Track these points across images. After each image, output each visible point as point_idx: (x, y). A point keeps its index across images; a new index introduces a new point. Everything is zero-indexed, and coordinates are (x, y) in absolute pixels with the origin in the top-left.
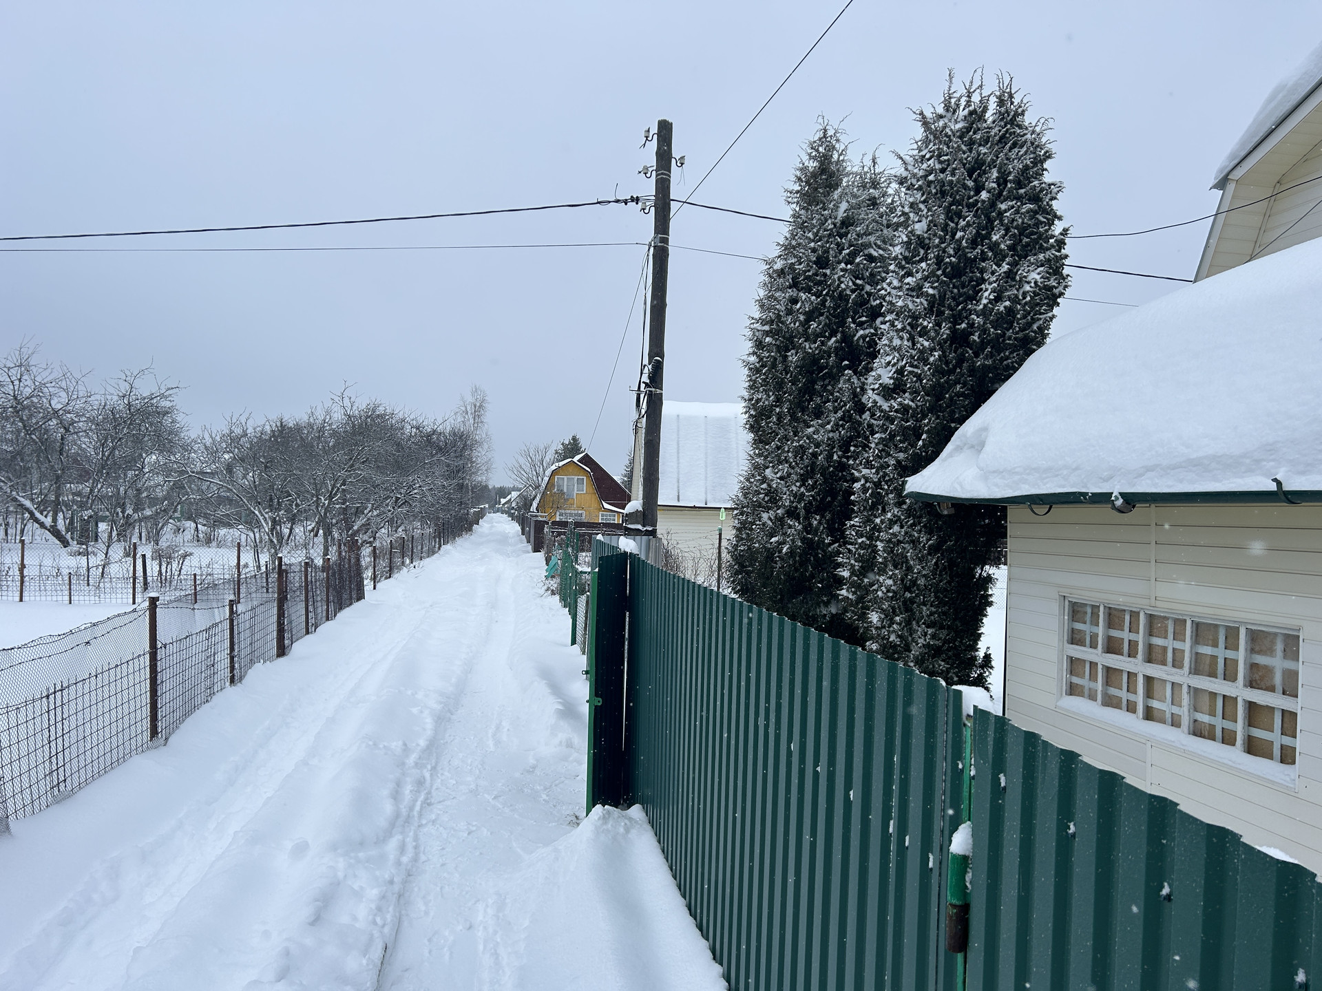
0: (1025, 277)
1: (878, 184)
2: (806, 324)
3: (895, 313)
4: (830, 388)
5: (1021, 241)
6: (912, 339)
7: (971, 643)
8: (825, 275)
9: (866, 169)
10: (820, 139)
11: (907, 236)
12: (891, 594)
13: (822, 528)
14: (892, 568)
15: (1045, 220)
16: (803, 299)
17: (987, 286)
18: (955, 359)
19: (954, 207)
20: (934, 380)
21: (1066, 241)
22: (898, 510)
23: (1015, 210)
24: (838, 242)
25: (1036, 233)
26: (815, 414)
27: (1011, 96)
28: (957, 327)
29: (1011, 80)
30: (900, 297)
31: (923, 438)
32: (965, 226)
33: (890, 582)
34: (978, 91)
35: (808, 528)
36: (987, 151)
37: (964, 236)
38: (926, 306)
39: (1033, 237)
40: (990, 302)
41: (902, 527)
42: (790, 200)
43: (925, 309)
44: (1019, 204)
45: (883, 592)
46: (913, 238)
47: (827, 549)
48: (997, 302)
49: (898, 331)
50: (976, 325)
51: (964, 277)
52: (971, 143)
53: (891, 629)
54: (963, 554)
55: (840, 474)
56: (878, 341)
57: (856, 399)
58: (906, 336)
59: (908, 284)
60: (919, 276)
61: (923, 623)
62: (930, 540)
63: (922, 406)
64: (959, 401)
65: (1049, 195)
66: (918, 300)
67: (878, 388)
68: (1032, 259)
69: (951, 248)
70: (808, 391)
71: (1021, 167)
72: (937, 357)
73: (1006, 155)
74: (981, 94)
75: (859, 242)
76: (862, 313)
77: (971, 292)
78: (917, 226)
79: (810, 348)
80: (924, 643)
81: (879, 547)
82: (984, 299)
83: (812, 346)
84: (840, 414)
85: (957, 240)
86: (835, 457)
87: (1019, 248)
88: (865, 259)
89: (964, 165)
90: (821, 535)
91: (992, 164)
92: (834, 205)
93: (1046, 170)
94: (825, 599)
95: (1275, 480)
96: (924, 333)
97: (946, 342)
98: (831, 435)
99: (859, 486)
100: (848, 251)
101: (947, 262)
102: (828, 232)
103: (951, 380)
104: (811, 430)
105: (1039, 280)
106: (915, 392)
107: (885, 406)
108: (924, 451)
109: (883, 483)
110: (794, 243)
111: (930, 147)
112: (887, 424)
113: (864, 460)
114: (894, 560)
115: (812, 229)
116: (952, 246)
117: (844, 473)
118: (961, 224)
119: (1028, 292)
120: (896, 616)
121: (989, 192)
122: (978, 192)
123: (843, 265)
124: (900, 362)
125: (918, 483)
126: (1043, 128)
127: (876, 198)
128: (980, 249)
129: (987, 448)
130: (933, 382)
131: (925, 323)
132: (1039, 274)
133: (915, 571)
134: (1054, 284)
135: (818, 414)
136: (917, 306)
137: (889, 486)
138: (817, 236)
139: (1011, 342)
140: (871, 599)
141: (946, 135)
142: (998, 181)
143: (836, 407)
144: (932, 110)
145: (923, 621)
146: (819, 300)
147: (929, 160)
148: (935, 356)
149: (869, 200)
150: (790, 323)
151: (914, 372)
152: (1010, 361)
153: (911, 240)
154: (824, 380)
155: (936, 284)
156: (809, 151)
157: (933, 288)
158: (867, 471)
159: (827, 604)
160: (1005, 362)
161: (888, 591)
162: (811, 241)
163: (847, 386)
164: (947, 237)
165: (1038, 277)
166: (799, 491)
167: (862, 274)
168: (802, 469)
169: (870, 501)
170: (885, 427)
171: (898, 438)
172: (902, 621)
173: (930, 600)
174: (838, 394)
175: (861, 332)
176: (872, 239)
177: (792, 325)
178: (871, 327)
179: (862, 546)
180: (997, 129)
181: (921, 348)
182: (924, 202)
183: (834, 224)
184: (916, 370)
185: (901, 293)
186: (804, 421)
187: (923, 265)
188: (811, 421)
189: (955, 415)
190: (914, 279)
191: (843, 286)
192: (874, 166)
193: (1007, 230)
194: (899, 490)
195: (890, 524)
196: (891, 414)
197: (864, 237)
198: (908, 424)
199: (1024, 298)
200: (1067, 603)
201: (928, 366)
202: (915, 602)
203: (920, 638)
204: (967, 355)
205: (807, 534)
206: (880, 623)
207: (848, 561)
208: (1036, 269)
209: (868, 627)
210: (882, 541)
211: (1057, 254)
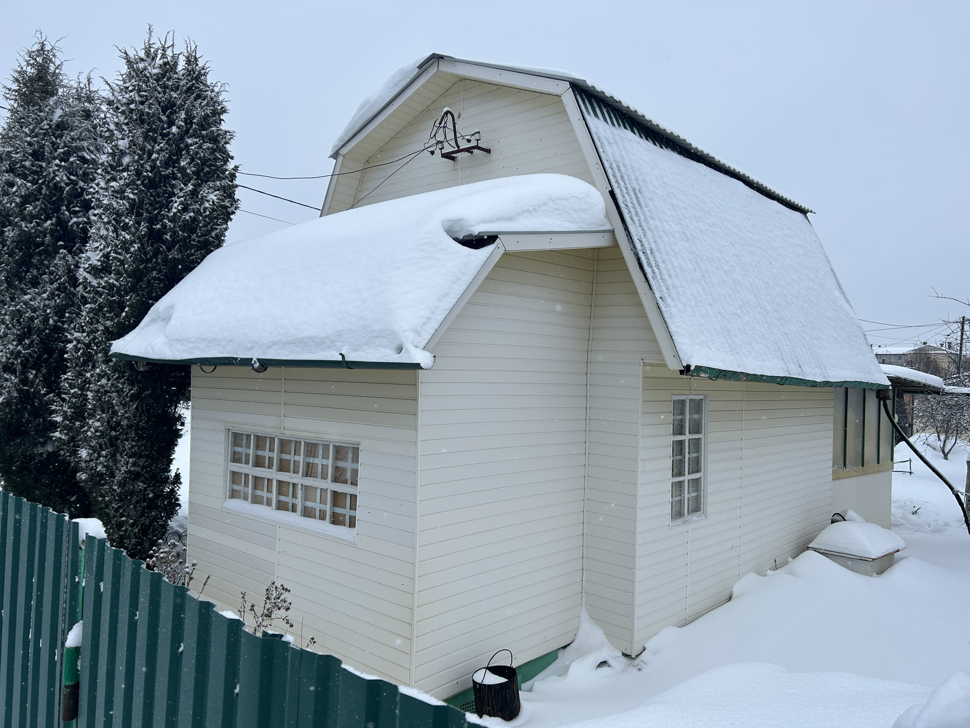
0: (205, 197)
1: (93, 100)
2: (22, 205)
3: (102, 209)
4: (46, 262)
5: (203, 169)
6: (115, 230)
7: (164, 467)
8: (41, 167)
9: (82, 85)
10: (38, 51)
11: (112, 149)
12: (98, 434)
13: (38, 381)
14: (100, 413)
15: (221, 157)
16: (19, 183)
17: (177, 199)
18: (152, 252)
19: (151, 134)
20: (134, 266)
21: (236, 175)
22: (105, 366)
23: (199, 146)
24: (53, 141)
25: (215, 166)
26: (32, 285)
27: (196, 59)
28: (154, 227)
29: (196, 47)
30: (106, 196)
31: (126, 310)
32: (159, 150)
33: (98, 424)
34: (171, 48)
35: (24, 381)
36: (177, 96)
37: (158, 158)
38: (128, 207)
39: (212, 168)
40: (179, 211)
41: (109, 380)
42: (8, 96)
43: (127, 209)
44: (201, 141)
45: (92, 432)
46: (116, 151)
47: (43, 398)
48: (184, 212)
49: (105, 223)
50: (168, 227)
51: (160, 189)
52: (165, 87)
53: (99, 461)
54: (158, 400)
55: (56, 336)
56: (89, 229)
57: (71, 274)
58: (111, 228)
59: (113, 187)
60: (122, 182)
61: (126, 455)
62: (132, 390)
63: (124, 285)
64: (155, 283)
65: (224, 140)
66: (121, 202)
67: (88, 268)
68: (211, 184)
69: (148, 165)
70: (25, 263)
71: (203, 114)
72: (136, 248)
73: (192, 102)
74: (173, 52)
75: (73, 145)
76: (76, 204)
77: (164, 201)
78: (120, 142)
79: (26, 227)
80: (126, 470)
81: (89, 397)
82: (174, 208)
83: (28, 226)
84: (55, 285)
85: (153, 160)
86: (51, 321)
87: (202, 174)
88: (78, 160)
89: (159, 103)
90: (37, 387)
91: (181, 107)
92: (49, 110)
93: (223, 120)
94: (41, 440)
95: (341, 354)
96: (126, 228)
97: (144, 238)
98: (47, 302)
99: (71, 347)
100: (62, 150)
101: (145, 176)
102: (44, 131)
103: (149, 267)
104: (27, 297)
105: (216, 201)
106: (119, 274)
107: (95, 283)
108: (127, 321)
109: (93, 345)
110: (11, 134)
111: (132, 82)
112: (97, 297)
113: (78, 325)
114: (102, 407)
115: (29, 125)
116: (149, 164)
117: (60, 335)
118: (156, 148)
119: (207, 208)
120: (103, 451)
121: (178, 127)
122: (170, 127)
123: (57, 161)
124: (106, 248)
125: (120, 346)
126: (221, 89)
127: (90, 111)
128: (172, 170)
129: (172, 322)
130: (134, 267)
131: (127, 221)
132: (215, 196)
133: (120, 414)
134: (228, 204)
135: (35, 283)
136: (121, 206)
137: (98, 347)
138: (34, 132)
139: (195, 243)
140: (81, 438)
141: (145, 75)
142: (185, 121)
143: (52, 279)
144: (135, 53)
145: (125, 453)
146: (34, 187)
147: (131, 91)
148: (135, 247)
149: (83, 111)
150: (7, 203)
151: (118, 258)
152: (194, 257)
153: (115, 152)
154: (41, 256)
155: (136, 191)
156: (27, 58)
157: (134, 194)
158: (79, 334)
159: (43, 444)
160: (191, 258)
161: (96, 431)
162: (27, 135)
163: (62, 262)
164: (145, 156)
165: (215, 198)
166: (15, 349)
167: (76, 172)
168: (19, 330)
169: (81, 359)
170: (95, 299)
171: (105, 309)
172: (108, 455)
173: (131, 436)
174: (53, 269)
175: (75, 220)
176: (85, 144)
177: (8, 205)
178: (84, 216)
179: (74, 395)
180: (185, 81)
181: (123, 239)
182: (127, 124)
183: (50, 126)
184: (119, 257)
185: (106, 194)
186: (21, 289)
187: (125, 174)
188: (28, 289)
189: (152, 294)
190: (118, 185)
191: (57, 178)
192: (89, 85)
193: (192, 160)
194: (106, 351)
195: (99, 378)
196: (98, 289)
197: (78, 141)
198: (113, 298)
199: (205, 212)
200: (230, 433)
201: (130, 255)
202: (120, 439)
203: (122, 466)
204: (161, 249)
205: (24, 386)
206: (89, 457)
207: (61, 408)
208: (213, 192)
209: (79, 461)
210: (91, 391)
211: (230, 183)
